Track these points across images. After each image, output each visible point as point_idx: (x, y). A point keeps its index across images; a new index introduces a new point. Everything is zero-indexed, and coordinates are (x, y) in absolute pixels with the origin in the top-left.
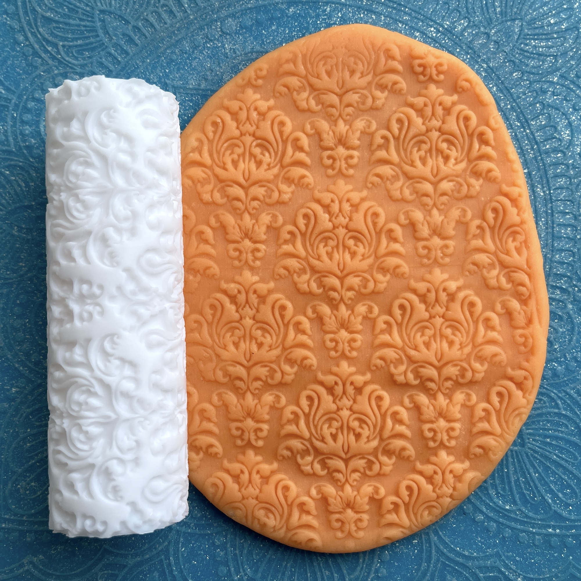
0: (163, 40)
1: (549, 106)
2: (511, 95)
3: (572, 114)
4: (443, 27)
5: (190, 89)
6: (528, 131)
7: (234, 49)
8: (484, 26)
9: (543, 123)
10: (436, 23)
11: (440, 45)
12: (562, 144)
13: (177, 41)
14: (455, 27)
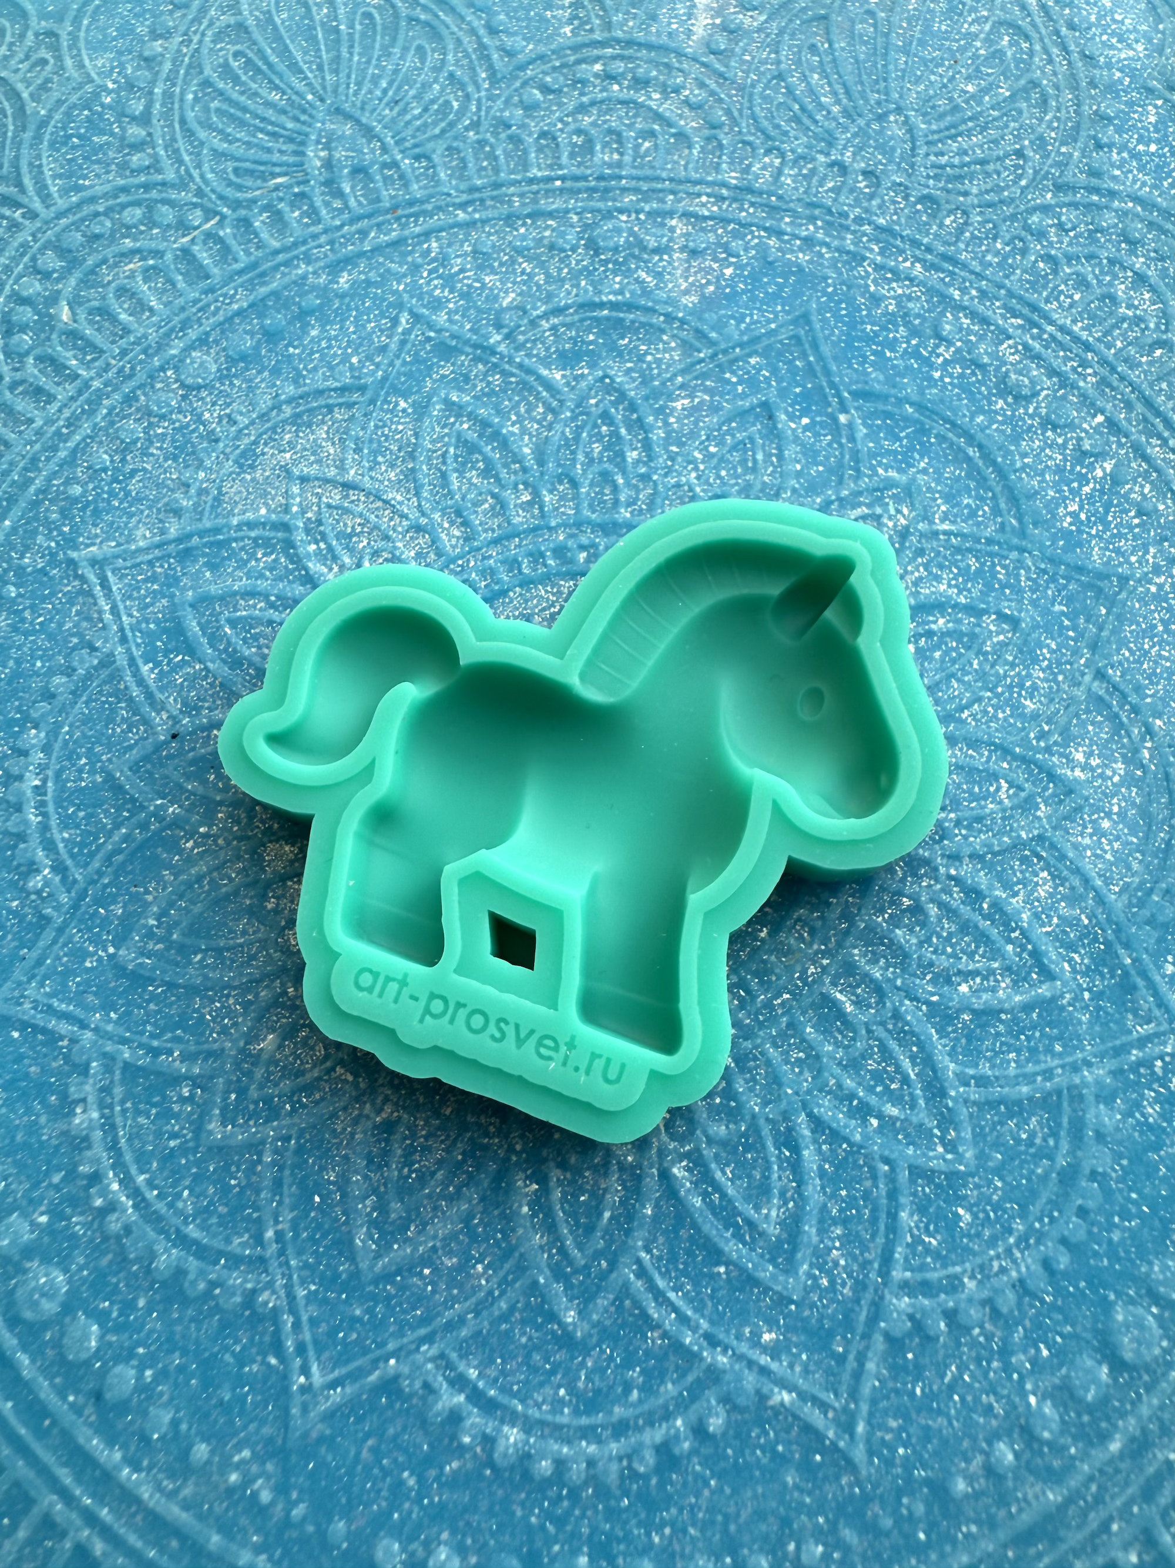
0: (34, 460)
1: (1069, 258)
2: (964, 266)
3: (1132, 252)
4: (724, 185)
5: (139, 550)
6: (1050, 328)
7: (229, 416)
8: (821, 152)
9: (1077, 297)
10: (708, 184)
11: (740, 224)
12: (1152, 325)
13: (74, 451)
14: (757, 177)
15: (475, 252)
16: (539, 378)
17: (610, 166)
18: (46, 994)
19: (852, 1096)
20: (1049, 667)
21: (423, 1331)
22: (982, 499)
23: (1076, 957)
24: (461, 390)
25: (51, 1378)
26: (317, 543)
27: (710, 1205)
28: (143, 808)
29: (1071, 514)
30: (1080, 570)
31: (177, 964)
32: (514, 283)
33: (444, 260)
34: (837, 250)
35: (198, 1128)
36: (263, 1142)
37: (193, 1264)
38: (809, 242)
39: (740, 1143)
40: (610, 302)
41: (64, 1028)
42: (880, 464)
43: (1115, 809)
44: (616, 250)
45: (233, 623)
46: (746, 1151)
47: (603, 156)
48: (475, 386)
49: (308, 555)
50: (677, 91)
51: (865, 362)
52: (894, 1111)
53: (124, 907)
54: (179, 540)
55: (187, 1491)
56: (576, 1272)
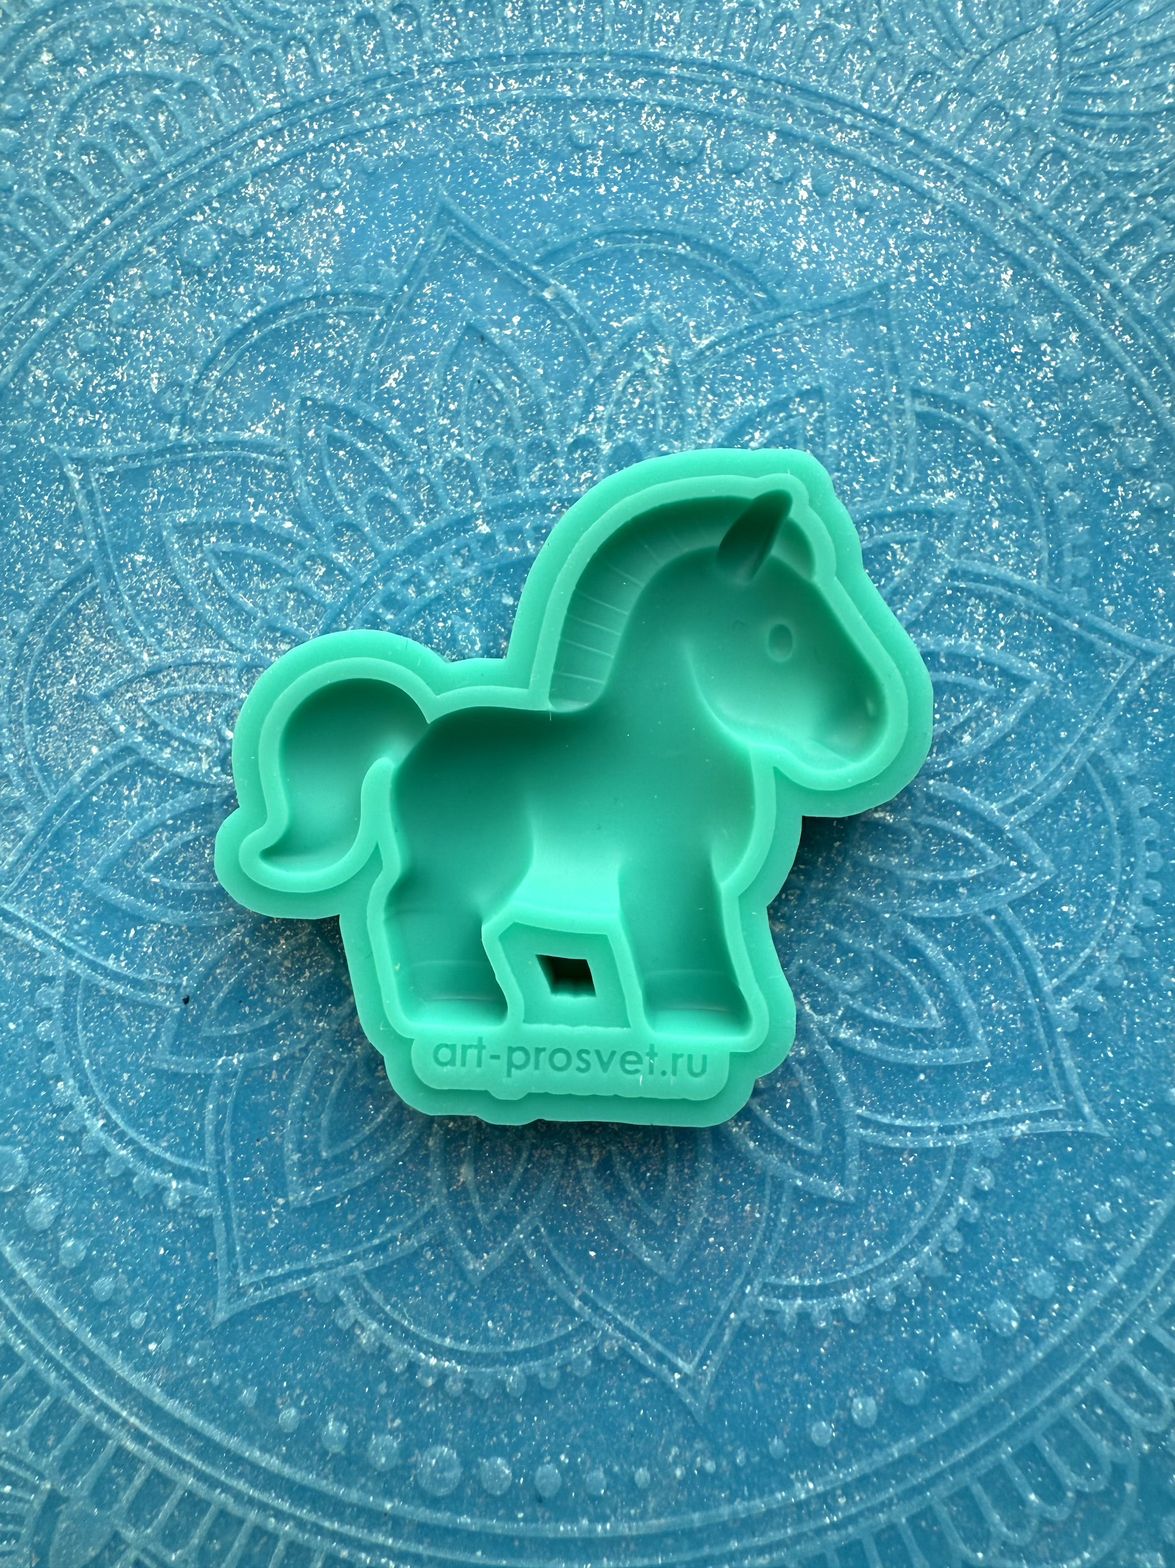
15: (82, 354)
16: (243, 444)
17: (143, 168)
18: (257, 1272)
19: (935, 884)
20: (871, 414)
21: (738, 1282)
22: (718, 291)
23: (1037, 652)
24: (180, 506)
25: (493, 1515)
26: (167, 744)
27: (885, 1040)
28: (210, 1076)
29: (802, 254)
30: (842, 303)
31: (343, 1172)
32: (146, 361)
33: (59, 384)
34: (427, 115)
35: (462, 1274)
36: (520, 1247)
37: (535, 1365)
38: (393, 125)
39: (875, 980)
40: (253, 319)
41: (295, 1284)
42: (610, 317)
43: (996, 505)
44: (217, 258)
45: (153, 869)
46: (883, 983)
47: (128, 161)
48: (191, 493)
49: (169, 762)
50: (147, 35)
51: (531, 221)
52: (973, 872)
53: (263, 1162)
54: (42, 830)
55: (652, 1505)
56: (819, 1158)
